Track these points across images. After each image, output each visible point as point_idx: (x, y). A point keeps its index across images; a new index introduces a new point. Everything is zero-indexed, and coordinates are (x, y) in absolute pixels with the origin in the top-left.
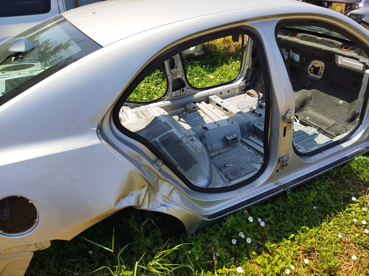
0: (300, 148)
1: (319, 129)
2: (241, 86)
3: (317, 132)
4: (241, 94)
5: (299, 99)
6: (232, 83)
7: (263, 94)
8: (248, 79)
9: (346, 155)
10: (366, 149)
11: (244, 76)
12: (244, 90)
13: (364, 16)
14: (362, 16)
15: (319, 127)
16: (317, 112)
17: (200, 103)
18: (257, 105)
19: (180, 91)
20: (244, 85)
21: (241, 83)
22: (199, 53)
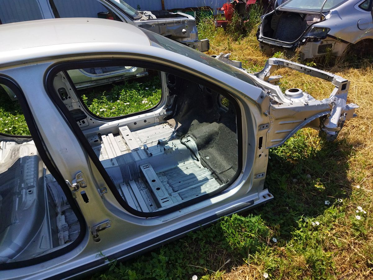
0: (168, 201)
1: (213, 173)
2: (161, 114)
3: (209, 177)
4: (161, 124)
5: (205, 134)
6: (152, 111)
7: (181, 125)
8: (170, 107)
9: (217, 212)
10: (249, 204)
11: (166, 104)
12: (165, 120)
13: (330, 29)
14: (328, 30)
15: (214, 170)
16: (220, 150)
17: (107, 135)
18: (170, 138)
19: (80, 122)
20: (165, 113)
21: (162, 111)
22: (142, 75)
